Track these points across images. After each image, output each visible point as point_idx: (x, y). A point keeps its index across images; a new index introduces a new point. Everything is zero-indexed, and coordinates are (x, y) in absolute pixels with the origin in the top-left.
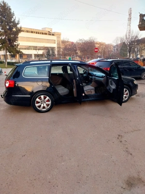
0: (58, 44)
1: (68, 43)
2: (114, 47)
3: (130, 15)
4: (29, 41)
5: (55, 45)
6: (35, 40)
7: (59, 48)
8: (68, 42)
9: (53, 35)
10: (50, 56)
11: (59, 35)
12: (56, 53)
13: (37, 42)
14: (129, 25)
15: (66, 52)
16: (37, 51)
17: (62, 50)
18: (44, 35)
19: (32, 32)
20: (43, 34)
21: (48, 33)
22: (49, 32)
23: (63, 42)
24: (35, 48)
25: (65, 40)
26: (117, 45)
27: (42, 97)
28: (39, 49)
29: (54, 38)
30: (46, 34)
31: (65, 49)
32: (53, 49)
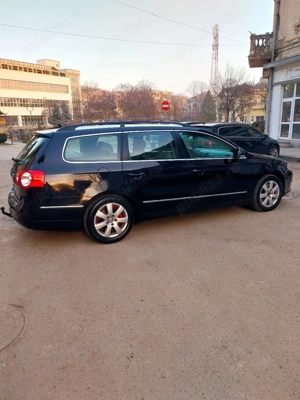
0: (73, 94)
1: (95, 93)
2: (189, 101)
3: (216, 37)
4: (10, 88)
5: (68, 97)
6: (22, 85)
7: (76, 102)
8: (95, 90)
9: (63, 75)
10: (59, 118)
11: (75, 75)
12: (72, 112)
13: (29, 89)
14: (216, 58)
15: (93, 111)
16: (30, 108)
17: (82, 106)
18: (42, 75)
19: (15, 68)
20: (39, 72)
21: (51, 71)
22: (53, 68)
23: (86, 90)
24: (24, 103)
25: (89, 86)
26: (195, 97)
27: (109, 206)
28: (33, 106)
29: (65, 81)
30: (47, 72)
31: (91, 104)
32: (64, 104)
